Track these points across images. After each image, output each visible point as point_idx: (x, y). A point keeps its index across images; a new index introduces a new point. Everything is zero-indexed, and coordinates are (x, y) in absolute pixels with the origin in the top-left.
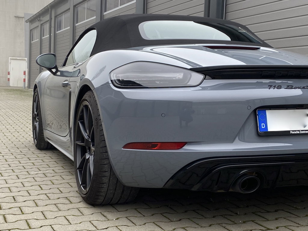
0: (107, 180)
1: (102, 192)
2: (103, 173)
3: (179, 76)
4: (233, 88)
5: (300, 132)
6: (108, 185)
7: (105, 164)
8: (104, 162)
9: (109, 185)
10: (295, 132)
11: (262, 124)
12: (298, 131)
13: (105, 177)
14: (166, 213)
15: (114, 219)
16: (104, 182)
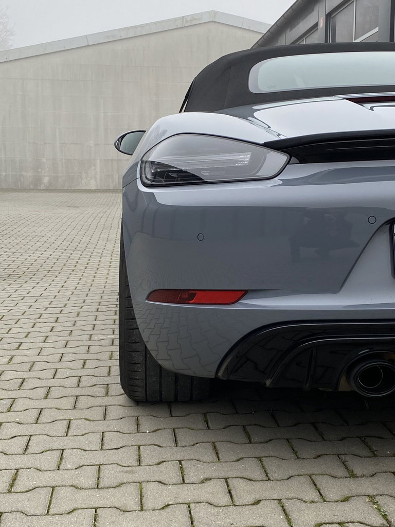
0: (142, 359)
1: (136, 379)
2: (133, 344)
3: (245, 158)
4: (346, 180)
6: (144, 368)
7: (133, 329)
8: (132, 325)
9: (146, 367)
13: (138, 353)
14: (255, 425)
15: (148, 432)
16: (136, 362)
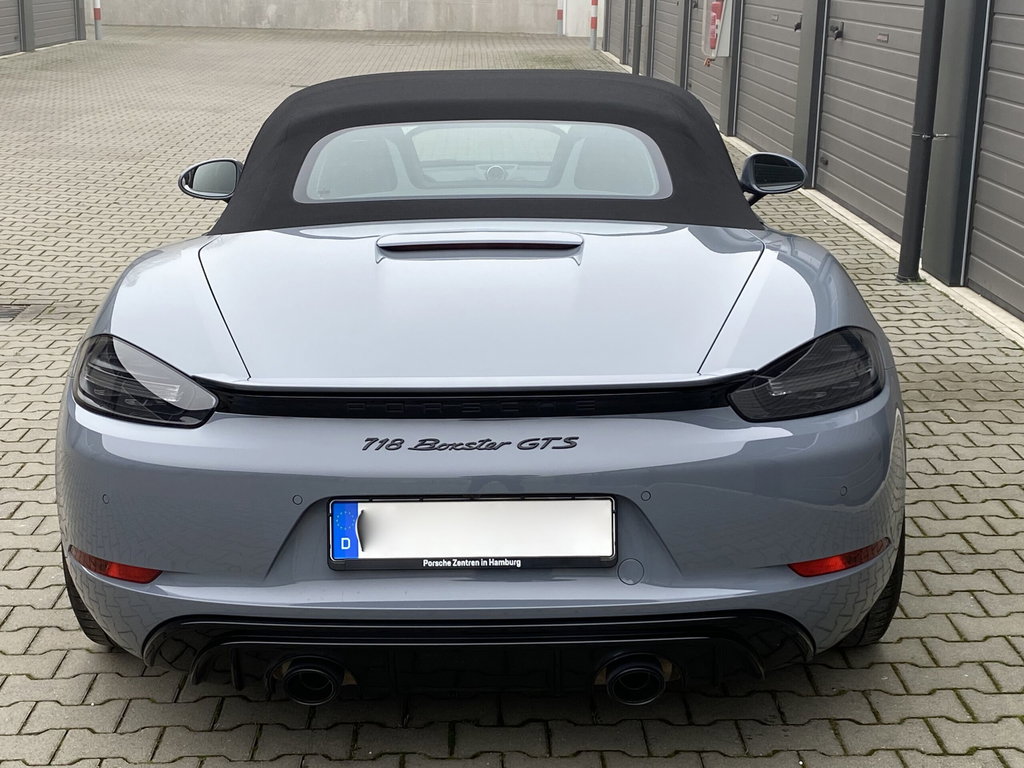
5: (453, 562)
10: (437, 564)
11: (343, 539)
12: (447, 559)
